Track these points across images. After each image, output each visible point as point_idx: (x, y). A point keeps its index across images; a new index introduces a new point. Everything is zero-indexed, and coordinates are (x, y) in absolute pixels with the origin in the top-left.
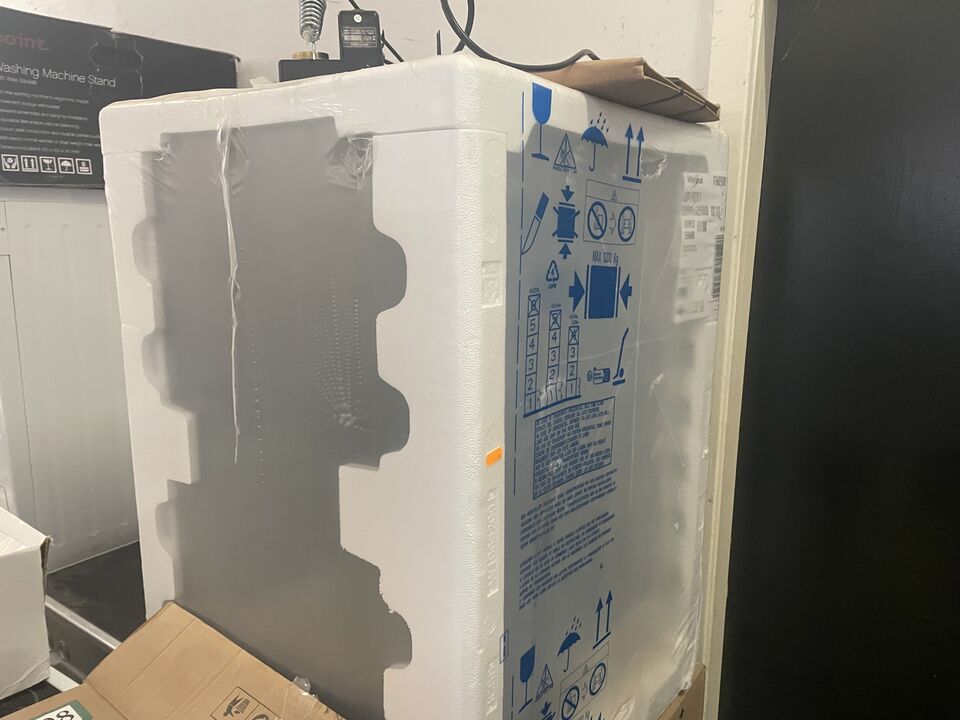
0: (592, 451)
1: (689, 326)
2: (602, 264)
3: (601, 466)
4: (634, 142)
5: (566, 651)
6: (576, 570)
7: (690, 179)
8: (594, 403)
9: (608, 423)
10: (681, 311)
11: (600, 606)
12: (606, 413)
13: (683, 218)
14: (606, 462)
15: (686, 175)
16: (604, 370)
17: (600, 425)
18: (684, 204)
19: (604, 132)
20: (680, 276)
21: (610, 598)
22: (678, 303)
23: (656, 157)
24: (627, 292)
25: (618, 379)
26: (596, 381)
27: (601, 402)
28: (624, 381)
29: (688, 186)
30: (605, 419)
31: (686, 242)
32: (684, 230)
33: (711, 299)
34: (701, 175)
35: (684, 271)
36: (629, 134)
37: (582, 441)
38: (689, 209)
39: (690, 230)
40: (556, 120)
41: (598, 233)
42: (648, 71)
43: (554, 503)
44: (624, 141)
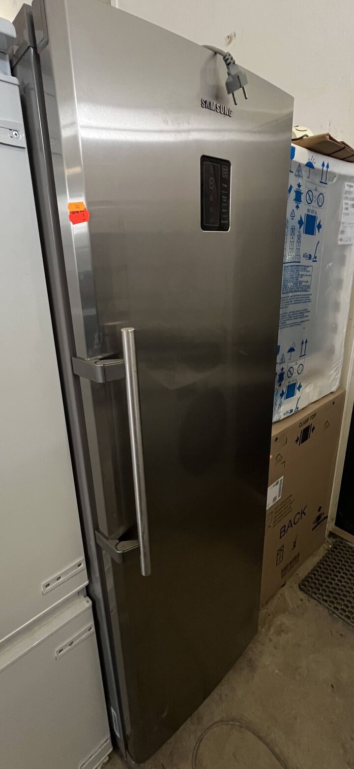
0: (303, 284)
1: (344, 247)
2: (310, 214)
3: (306, 291)
4: (325, 168)
5: (290, 353)
6: (295, 325)
7: (348, 185)
8: (305, 266)
9: (309, 276)
10: (341, 240)
11: (303, 343)
12: (309, 271)
13: (344, 202)
14: (308, 290)
15: (346, 184)
16: (310, 255)
17: (307, 275)
18: (344, 195)
19: (313, 164)
20: (341, 225)
21: (306, 342)
22: (340, 236)
23: (334, 175)
24: (319, 226)
25: (314, 260)
26: (306, 258)
27: (308, 267)
28: (316, 261)
29: (347, 188)
30: (309, 274)
31: (344, 211)
32: (344, 206)
35: (343, 223)
36: (323, 165)
37: (300, 279)
38: (347, 198)
40: (296, 158)
41: (310, 202)
42: (331, 138)
43: (289, 298)
44: (321, 167)
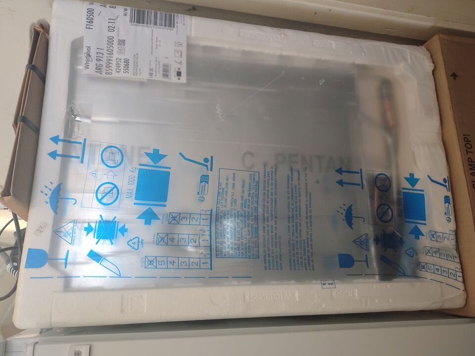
0: (246, 195)
3: (258, 183)
6: (310, 212)
7: (87, 67)
8: (218, 195)
9: (234, 177)
10: (179, 74)
12: (227, 179)
14: (257, 178)
16: (201, 182)
17: (233, 186)
19: (53, 187)
20: (154, 78)
24: (156, 156)
25: (209, 164)
26: (205, 193)
27: (220, 184)
28: (212, 157)
32: (122, 75)
33: (175, 29)
34: (85, 50)
35: (151, 74)
37: (238, 207)
39: (122, 64)
40: (46, 244)
41: (115, 192)
43: (267, 237)
44: (59, 159)
